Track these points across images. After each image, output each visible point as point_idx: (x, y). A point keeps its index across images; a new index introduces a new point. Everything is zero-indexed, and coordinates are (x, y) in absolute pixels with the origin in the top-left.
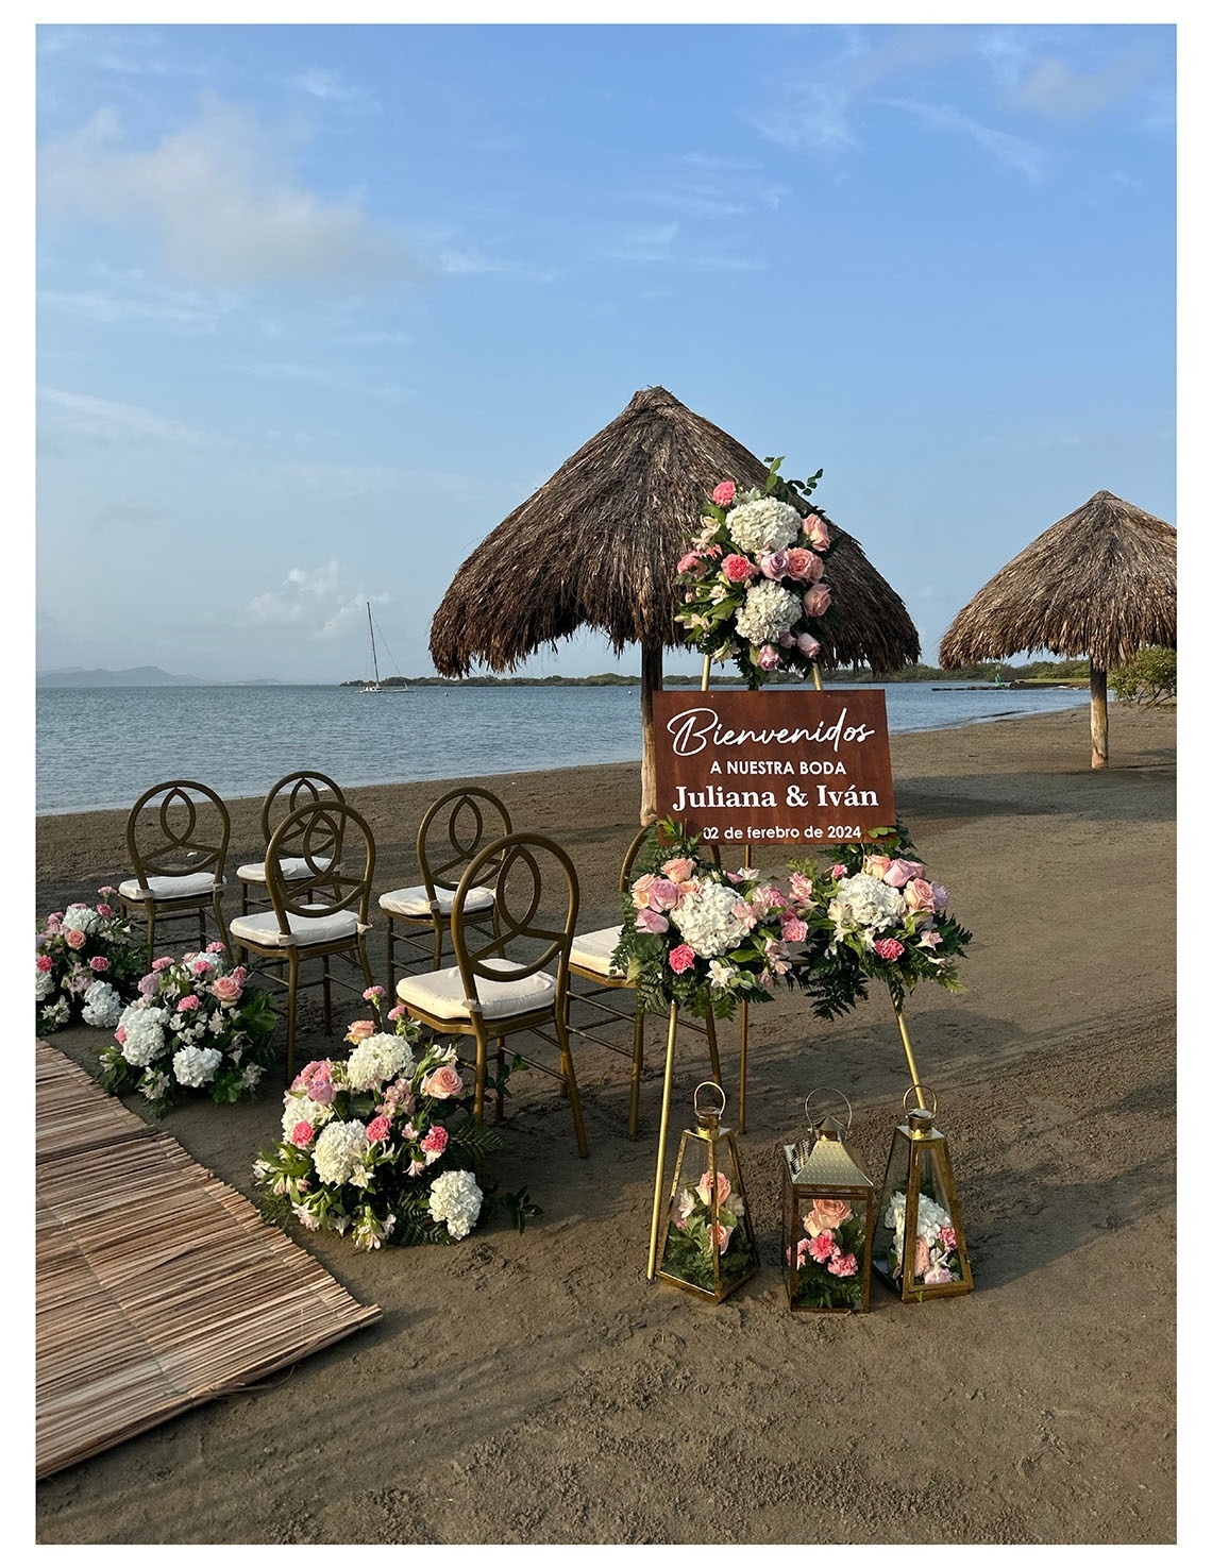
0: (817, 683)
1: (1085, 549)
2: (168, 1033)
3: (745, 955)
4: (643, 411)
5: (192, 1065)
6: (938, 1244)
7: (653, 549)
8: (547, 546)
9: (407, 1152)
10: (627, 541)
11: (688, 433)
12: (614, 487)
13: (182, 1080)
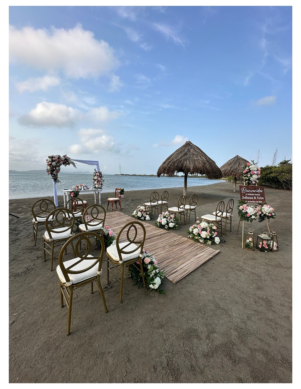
0: (256, 185)
1: (235, 163)
2: (167, 221)
3: (255, 215)
4: (187, 144)
5: (171, 225)
6: (276, 246)
7: (193, 162)
8: (178, 161)
9: (212, 235)
10: (189, 161)
11: (194, 147)
12: (186, 154)
13: (170, 226)
